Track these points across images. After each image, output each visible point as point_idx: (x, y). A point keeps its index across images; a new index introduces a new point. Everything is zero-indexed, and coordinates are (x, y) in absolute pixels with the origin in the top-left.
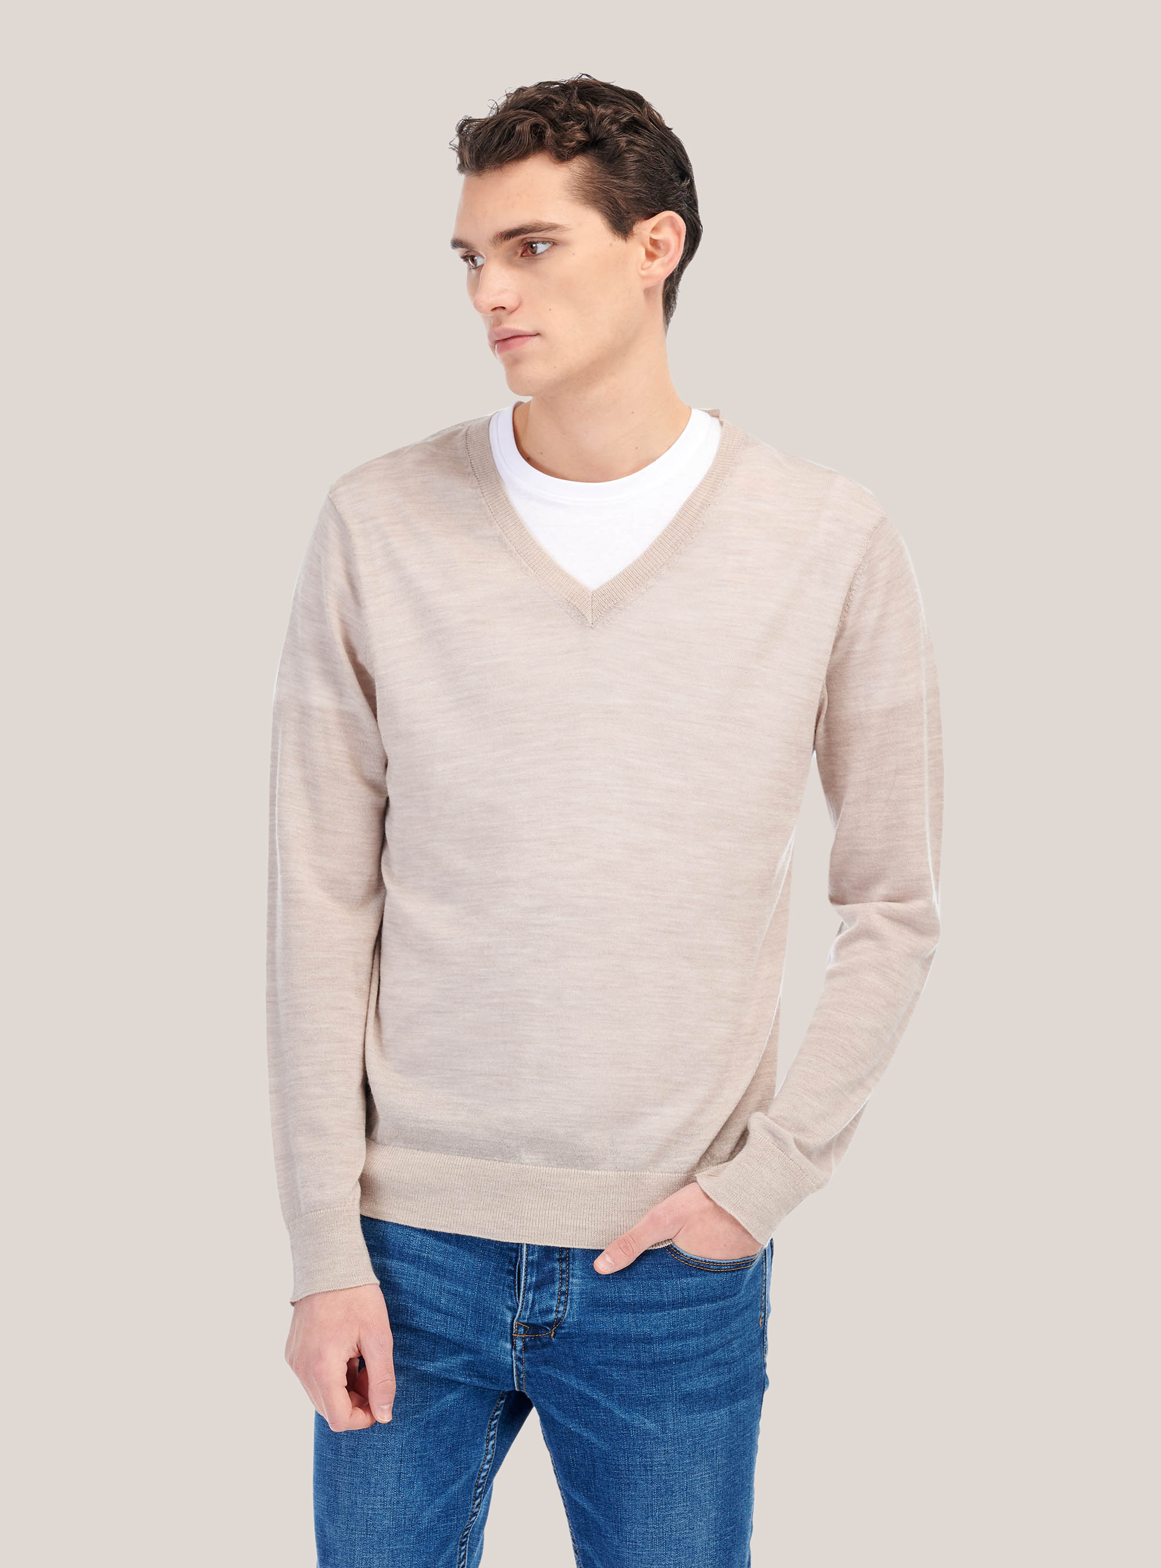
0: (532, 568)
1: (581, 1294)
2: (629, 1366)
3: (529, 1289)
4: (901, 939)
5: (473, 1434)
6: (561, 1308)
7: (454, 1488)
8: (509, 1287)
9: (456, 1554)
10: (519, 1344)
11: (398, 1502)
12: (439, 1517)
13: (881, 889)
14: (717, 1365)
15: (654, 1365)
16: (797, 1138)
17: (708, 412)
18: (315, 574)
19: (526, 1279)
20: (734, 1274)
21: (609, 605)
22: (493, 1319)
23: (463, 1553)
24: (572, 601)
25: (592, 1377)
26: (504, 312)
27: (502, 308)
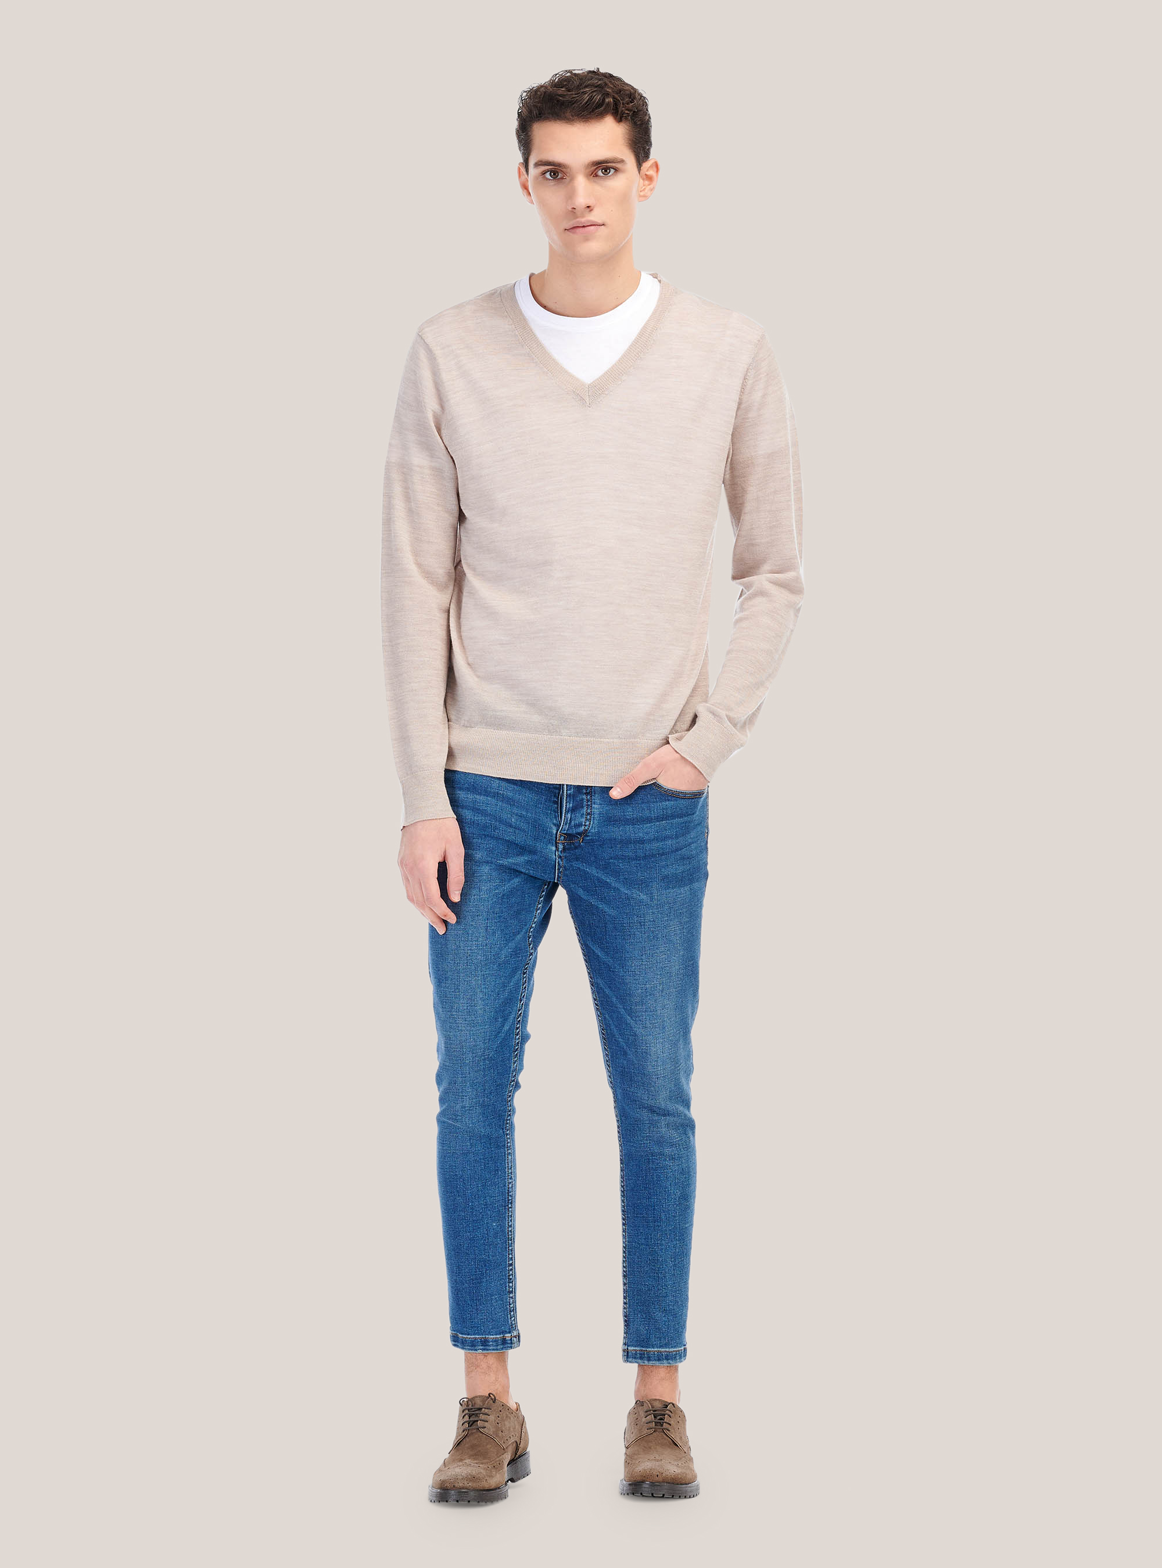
0: (550, 372)
1: (599, 814)
2: (630, 859)
3: (568, 811)
4: (781, 596)
5: (530, 905)
6: (587, 823)
7: (519, 937)
8: (554, 811)
9: (521, 979)
10: (561, 847)
11: (486, 945)
12: (511, 954)
13: (766, 567)
14: (683, 858)
15: (645, 857)
16: (728, 714)
17: (651, 274)
18: (412, 381)
19: (566, 805)
20: (693, 800)
21: (599, 392)
22: (545, 831)
23: (525, 979)
24: (576, 391)
25: (606, 867)
26: (588, 209)
27: (588, 207)
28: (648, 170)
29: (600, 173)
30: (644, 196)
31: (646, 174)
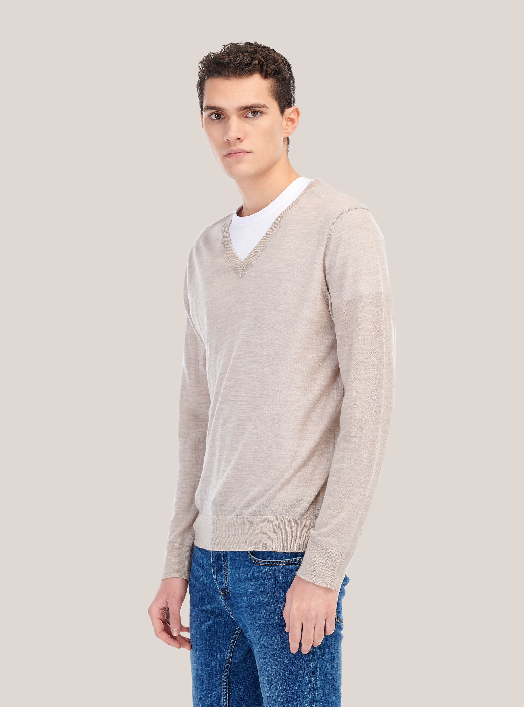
1: (230, 575)
3: (215, 573)
6: (226, 582)
10: (223, 598)
19: (213, 568)
21: (246, 267)
22: (214, 586)
26: (239, 141)
27: (239, 139)
30: (287, 133)
31: (288, 118)
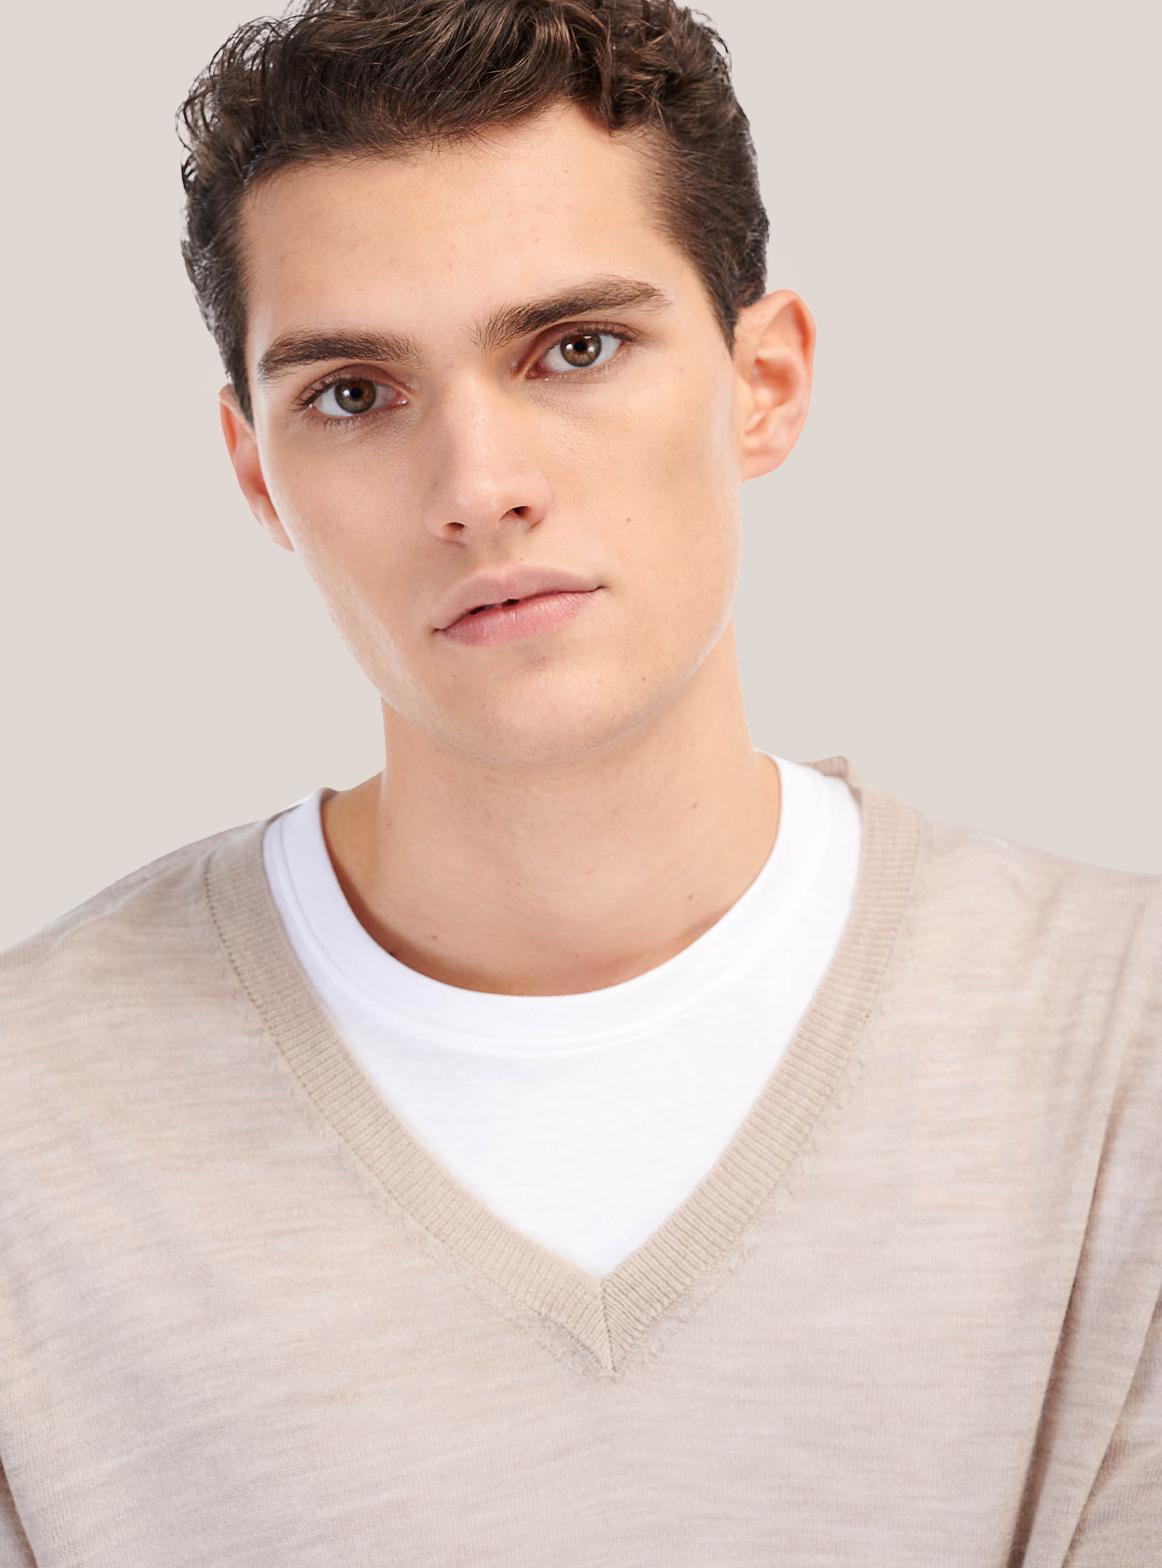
0: (436, 1236)
17: (815, 766)
21: (653, 1313)
24: (553, 1314)
26: (519, 525)
27: (520, 512)
28: (763, 344)
29: (556, 360)
30: (765, 451)
31: (759, 362)
